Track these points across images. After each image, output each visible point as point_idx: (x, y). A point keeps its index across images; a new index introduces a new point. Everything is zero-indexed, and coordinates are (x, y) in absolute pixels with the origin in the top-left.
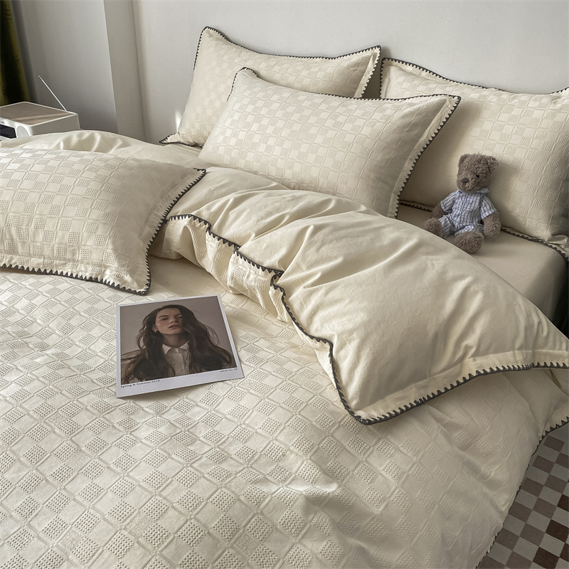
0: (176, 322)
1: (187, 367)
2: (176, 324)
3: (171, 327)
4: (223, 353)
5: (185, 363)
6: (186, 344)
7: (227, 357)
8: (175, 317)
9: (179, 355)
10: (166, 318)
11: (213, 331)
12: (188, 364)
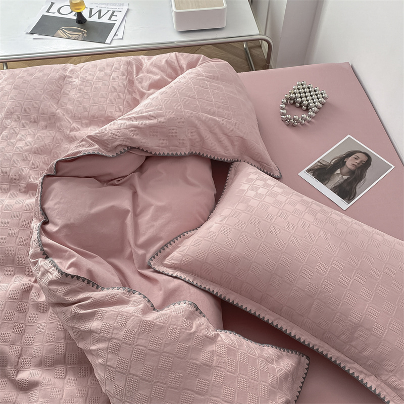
0: (358, 164)
1: (333, 186)
3: (353, 164)
7: (352, 197)
11: (364, 182)
12: (336, 185)
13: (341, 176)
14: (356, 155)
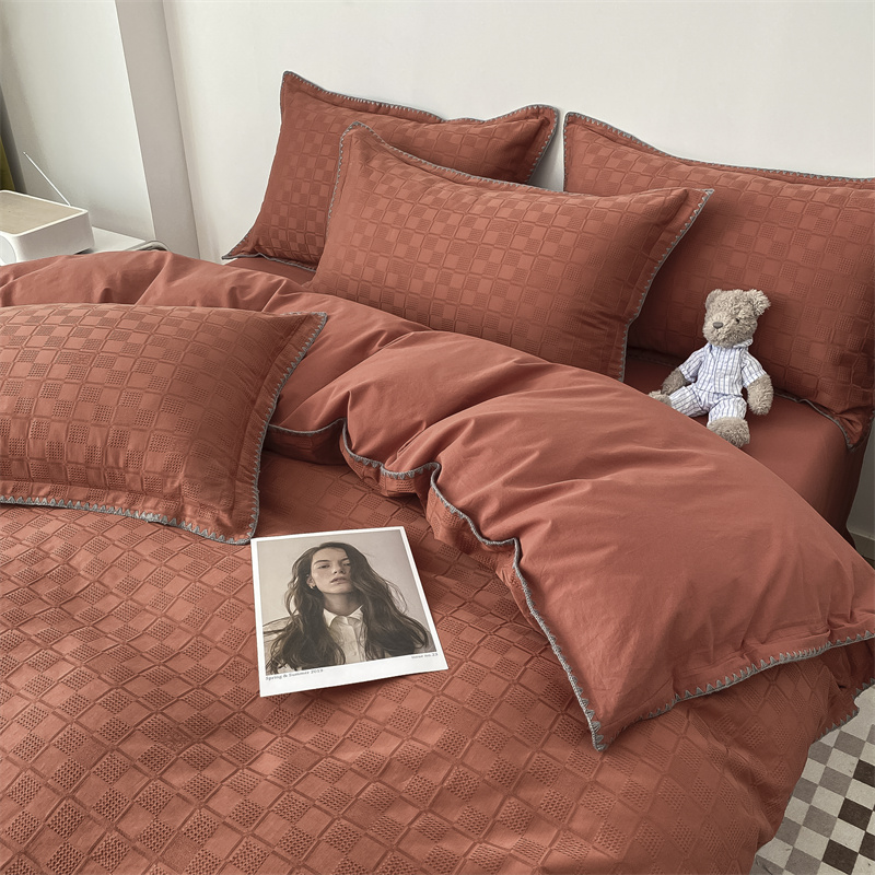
0: (341, 572)
1: (363, 649)
2: (342, 575)
3: (335, 580)
4: (415, 629)
5: (359, 643)
6: (359, 611)
7: (421, 634)
8: (340, 563)
9: (349, 628)
10: (326, 565)
11: (398, 591)
12: (363, 644)
13: (345, 619)
14: (314, 561)
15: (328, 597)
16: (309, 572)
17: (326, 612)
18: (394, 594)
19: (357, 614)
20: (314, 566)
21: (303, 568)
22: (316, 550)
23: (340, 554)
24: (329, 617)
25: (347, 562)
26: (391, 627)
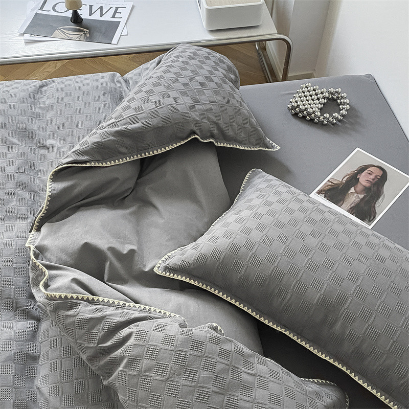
0: (373, 179)
1: (350, 207)
2: (372, 181)
3: (367, 180)
4: (373, 214)
5: (351, 204)
6: (363, 195)
7: (372, 217)
8: (376, 176)
9: (354, 197)
10: (370, 174)
11: (383, 199)
12: (352, 206)
13: (356, 194)
15: (359, 184)
16: (362, 172)
17: (353, 188)
18: (380, 199)
19: (361, 196)
20: (366, 171)
21: (362, 169)
22: (374, 166)
23: (380, 173)
24: (352, 190)
25: (379, 177)
26: (366, 208)
